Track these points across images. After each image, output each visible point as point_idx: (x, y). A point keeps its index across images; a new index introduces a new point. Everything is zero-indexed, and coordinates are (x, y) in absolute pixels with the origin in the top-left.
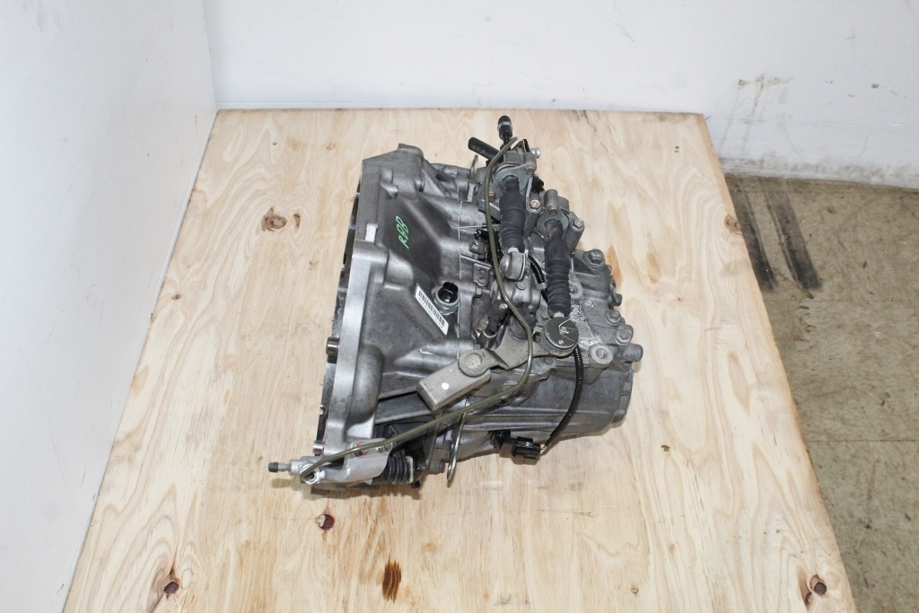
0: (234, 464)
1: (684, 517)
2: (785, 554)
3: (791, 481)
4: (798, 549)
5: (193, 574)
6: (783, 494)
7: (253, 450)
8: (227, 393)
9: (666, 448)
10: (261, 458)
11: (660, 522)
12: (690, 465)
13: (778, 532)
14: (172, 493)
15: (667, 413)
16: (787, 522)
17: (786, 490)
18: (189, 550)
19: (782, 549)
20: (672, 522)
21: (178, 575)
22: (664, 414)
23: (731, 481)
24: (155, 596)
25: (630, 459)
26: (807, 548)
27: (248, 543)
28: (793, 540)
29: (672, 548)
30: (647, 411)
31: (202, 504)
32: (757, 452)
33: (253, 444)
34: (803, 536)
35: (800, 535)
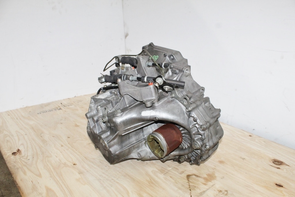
1: (61, 152)
2: (26, 156)
3: (25, 173)
4: (21, 158)
6: (28, 168)
9: (74, 164)
11: (68, 149)
12: (64, 163)
13: (29, 159)
15: (79, 174)
16: (26, 162)
17: (26, 170)
19: (27, 157)
20: (64, 150)
22: (80, 173)
23: (48, 165)
25: (85, 158)
26: (18, 160)
28: (23, 159)
29: (62, 146)
30: (87, 171)
32: (40, 176)
34: (20, 162)
35: (21, 161)
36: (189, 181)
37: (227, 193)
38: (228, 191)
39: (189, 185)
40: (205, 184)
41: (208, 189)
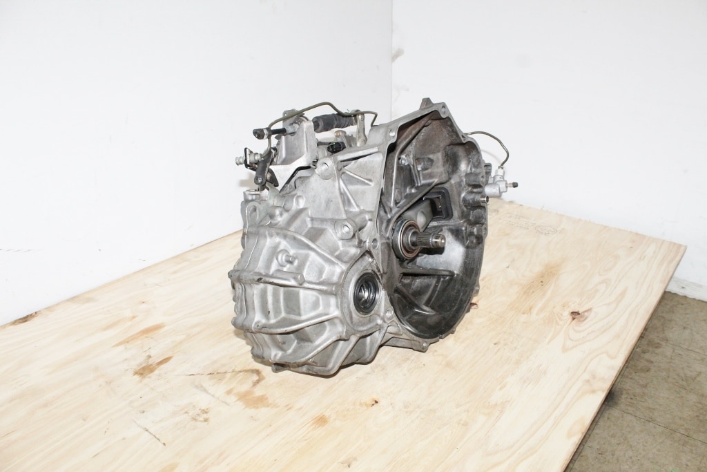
0: (515, 348)
5: (561, 315)
7: (499, 350)
8: (501, 389)
10: (495, 344)
14: (565, 350)
18: (561, 323)
21: (570, 318)
24: (586, 314)
27: (524, 313)
31: (545, 337)
33: (496, 353)
36: (240, 372)
37: (200, 421)
38: (206, 423)
39: (226, 372)
40: (229, 392)
41: (213, 396)
